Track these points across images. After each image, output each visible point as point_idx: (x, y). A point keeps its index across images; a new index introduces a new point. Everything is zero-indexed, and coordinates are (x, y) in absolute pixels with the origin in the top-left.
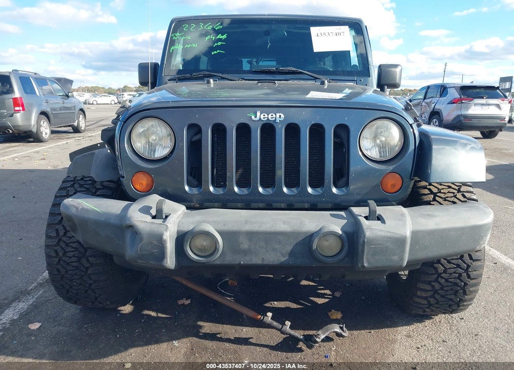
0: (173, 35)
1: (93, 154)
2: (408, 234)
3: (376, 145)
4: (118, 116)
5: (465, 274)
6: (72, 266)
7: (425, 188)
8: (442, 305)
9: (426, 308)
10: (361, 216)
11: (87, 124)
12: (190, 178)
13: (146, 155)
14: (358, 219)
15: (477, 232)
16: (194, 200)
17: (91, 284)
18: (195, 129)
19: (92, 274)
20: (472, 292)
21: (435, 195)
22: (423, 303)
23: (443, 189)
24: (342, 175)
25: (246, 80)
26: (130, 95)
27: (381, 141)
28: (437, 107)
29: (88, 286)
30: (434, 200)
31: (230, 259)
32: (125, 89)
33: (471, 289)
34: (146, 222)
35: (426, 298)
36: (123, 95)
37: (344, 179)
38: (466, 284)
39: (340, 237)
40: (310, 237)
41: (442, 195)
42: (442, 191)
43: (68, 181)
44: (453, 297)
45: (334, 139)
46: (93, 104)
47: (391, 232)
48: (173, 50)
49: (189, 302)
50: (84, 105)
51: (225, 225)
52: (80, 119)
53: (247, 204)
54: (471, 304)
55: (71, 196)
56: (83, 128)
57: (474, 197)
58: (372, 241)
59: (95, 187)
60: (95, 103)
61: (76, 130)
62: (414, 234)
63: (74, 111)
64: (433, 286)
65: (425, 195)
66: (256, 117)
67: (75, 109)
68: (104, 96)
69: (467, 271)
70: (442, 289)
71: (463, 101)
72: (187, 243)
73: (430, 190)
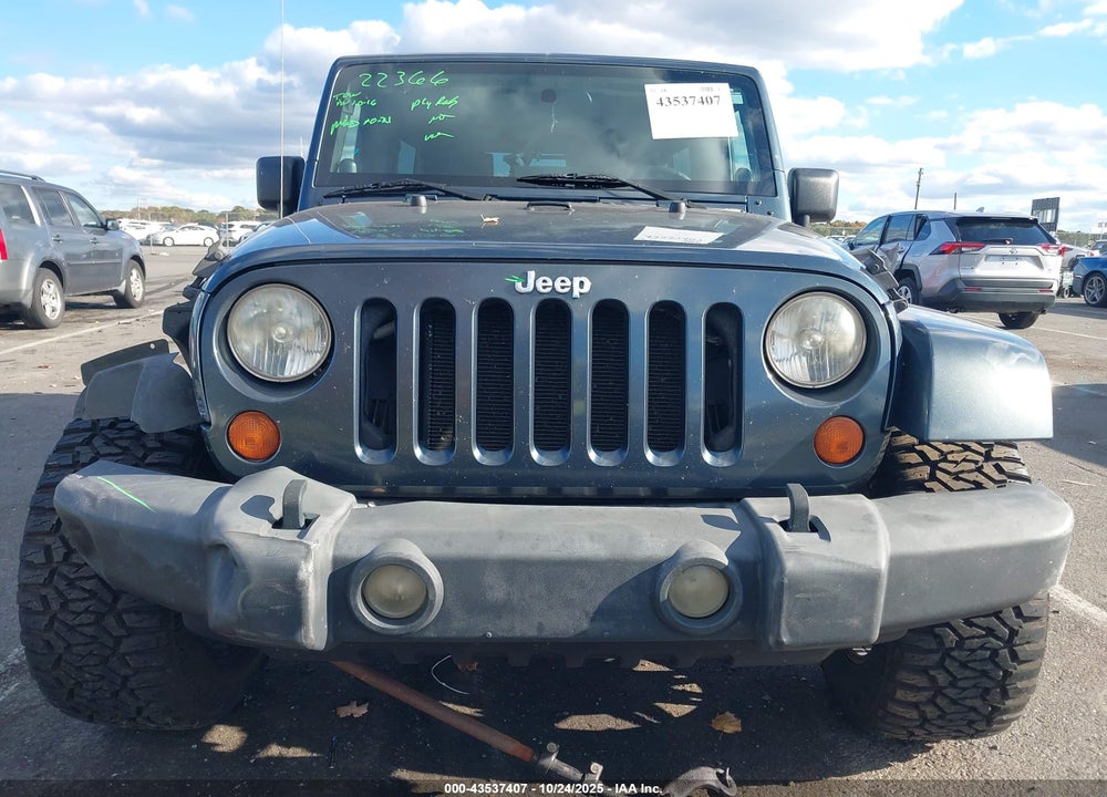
0: (336, 97)
1: (139, 367)
2: (884, 565)
3: (801, 351)
4: (200, 279)
5: (1006, 650)
6: (82, 634)
7: (910, 449)
8: (951, 721)
9: (917, 727)
10: (772, 521)
11: (149, 288)
12: (367, 426)
13: (264, 372)
14: (766, 528)
15: (1037, 557)
16: (378, 478)
17: (126, 678)
18: (381, 311)
19: (129, 654)
20: (1020, 691)
21: (934, 466)
22: (908, 716)
23: (952, 452)
24: (724, 418)
25: (502, 199)
26: (247, 227)
27: (814, 343)
28: (908, 260)
29: (119, 681)
30: (933, 477)
31: (460, 626)
32: (236, 214)
33: (1019, 685)
34: (259, 536)
35: (916, 706)
36: (231, 226)
37: (730, 432)
38: (1007, 674)
39: (723, 572)
40: (654, 573)
41: (950, 467)
42: (950, 457)
43: (77, 431)
44: (978, 703)
45: (706, 338)
46: (164, 245)
47: (843, 561)
48: (336, 130)
49: (363, 710)
50: (143, 248)
51: (449, 544)
52: (133, 278)
53: (504, 490)
54: (1017, 718)
55: (84, 465)
56: (138, 299)
57: (1023, 472)
58: (799, 584)
59: (143, 446)
60: (169, 242)
61: (123, 302)
62: (896, 561)
63: (118, 261)
64: (933, 679)
65: (911, 466)
66: (525, 285)
67: (121, 256)
68: (189, 228)
69: (1009, 643)
70: (953, 684)
71: (963, 249)
72: (357, 587)
73: (921, 454)
